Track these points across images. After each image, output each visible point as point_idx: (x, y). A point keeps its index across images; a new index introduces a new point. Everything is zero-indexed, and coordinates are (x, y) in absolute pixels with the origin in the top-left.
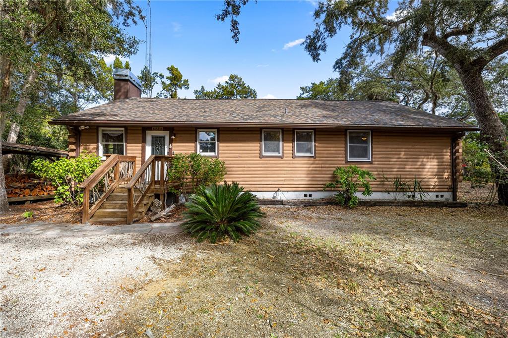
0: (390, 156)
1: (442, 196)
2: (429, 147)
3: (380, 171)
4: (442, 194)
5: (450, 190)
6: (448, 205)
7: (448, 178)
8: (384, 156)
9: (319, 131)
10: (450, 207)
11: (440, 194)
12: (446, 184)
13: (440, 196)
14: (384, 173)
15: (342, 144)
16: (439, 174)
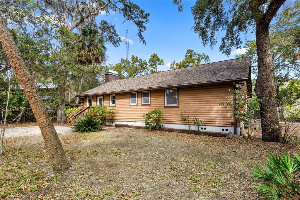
0: (189, 103)
1: (227, 130)
2: (216, 95)
3: (183, 112)
4: (227, 128)
5: (232, 126)
6: (212, 135)
7: (231, 117)
8: (185, 103)
9: (152, 91)
10: (212, 136)
11: (225, 128)
12: (229, 121)
13: (225, 130)
14: (185, 113)
15: (163, 97)
16: (223, 115)
